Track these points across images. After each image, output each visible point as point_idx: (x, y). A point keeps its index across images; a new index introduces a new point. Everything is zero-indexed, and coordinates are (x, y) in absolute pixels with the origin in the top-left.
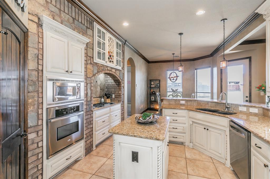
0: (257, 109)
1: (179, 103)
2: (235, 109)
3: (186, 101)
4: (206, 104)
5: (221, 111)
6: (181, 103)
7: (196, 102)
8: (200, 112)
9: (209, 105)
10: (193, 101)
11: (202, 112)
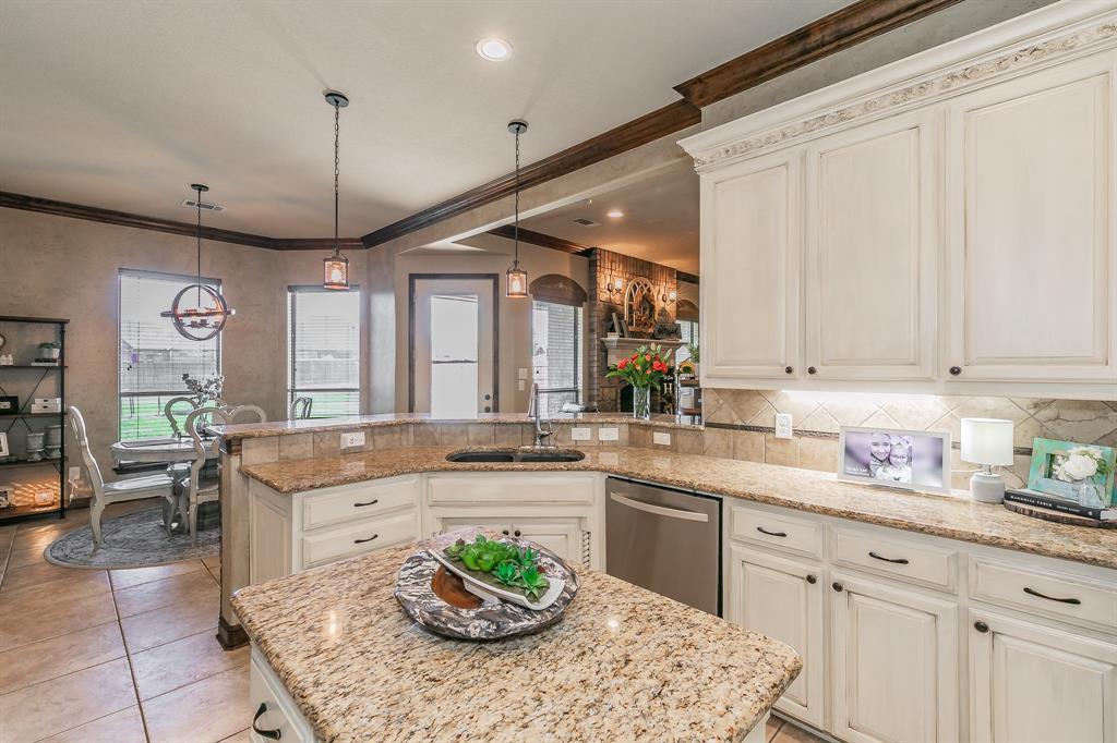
0: (617, 429)
1: (335, 445)
2: (559, 436)
3: (370, 430)
4: (455, 436)
5: (523, 451)
6: (349, 445)
7: (412, 428)
8: (492, 470)
9: (471, 437)
10: (397, 429)
11: (501, 470)
